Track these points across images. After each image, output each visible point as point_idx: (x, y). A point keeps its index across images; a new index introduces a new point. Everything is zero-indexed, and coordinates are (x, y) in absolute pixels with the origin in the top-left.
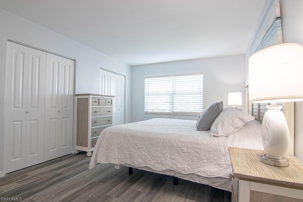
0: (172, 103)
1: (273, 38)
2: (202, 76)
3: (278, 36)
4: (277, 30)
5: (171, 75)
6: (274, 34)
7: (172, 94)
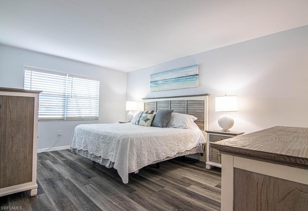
1: (192, 82)
2: (98, 83)
3: (197, 82)
4: (197, 80)
5: (68, 75)
6: (193, 80)
7: (66, 96)
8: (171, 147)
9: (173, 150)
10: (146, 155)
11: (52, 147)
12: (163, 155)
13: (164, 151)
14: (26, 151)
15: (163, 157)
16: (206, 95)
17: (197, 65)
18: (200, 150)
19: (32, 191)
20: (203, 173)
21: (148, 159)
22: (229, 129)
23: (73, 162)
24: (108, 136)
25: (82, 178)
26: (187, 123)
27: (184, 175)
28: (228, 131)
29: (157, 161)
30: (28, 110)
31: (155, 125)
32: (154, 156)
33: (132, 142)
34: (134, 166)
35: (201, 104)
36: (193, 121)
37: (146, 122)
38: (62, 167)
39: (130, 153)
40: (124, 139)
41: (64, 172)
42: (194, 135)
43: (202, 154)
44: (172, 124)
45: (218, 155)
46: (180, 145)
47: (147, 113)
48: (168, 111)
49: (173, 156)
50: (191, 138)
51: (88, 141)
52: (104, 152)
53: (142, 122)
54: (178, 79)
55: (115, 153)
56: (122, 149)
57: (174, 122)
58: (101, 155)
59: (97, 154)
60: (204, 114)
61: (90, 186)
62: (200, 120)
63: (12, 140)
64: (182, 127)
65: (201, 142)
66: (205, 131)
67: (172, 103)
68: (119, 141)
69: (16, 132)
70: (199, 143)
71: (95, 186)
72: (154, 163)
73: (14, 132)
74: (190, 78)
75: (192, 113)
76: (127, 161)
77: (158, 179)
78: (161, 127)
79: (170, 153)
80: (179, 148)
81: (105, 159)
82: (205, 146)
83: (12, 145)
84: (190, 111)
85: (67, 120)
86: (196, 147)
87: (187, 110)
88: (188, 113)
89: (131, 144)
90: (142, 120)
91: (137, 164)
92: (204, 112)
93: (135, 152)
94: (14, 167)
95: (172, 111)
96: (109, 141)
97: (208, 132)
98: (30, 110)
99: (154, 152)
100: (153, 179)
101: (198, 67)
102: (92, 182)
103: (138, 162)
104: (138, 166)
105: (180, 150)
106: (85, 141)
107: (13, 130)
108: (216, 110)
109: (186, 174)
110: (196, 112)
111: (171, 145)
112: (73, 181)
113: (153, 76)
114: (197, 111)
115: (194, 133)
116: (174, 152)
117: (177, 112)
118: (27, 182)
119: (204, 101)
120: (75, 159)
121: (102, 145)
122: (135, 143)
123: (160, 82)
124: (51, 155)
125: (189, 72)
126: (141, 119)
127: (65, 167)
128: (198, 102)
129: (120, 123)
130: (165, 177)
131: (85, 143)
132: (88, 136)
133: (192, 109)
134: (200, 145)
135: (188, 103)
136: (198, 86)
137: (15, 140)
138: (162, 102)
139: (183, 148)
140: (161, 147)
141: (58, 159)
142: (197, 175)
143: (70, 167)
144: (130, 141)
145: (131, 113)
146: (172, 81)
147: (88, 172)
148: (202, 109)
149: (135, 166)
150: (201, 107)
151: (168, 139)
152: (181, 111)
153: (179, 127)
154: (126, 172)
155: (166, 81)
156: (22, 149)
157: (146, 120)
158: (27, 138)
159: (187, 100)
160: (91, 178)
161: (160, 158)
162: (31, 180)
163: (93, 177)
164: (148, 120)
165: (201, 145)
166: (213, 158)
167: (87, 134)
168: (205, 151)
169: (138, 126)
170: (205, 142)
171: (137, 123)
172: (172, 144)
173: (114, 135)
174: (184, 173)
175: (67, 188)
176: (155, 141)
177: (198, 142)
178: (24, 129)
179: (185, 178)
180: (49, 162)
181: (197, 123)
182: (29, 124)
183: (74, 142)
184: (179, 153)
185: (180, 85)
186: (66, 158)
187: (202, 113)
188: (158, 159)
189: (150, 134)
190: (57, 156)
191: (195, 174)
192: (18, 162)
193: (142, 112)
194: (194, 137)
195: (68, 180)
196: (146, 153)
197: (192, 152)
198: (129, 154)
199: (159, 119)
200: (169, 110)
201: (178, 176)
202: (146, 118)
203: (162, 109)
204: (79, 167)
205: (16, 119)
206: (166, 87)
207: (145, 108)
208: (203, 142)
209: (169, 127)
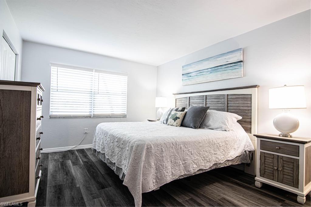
0: (92, 104)
1: (234, 71)
2: (126, 78)
3: (241, 71)
4: (241, 68)
5: (94, 70)
6: (236, 69)
7: (93, 93)
8: (205, 156)
9: (208, 160)
10: (169, 167)
11: (79, 145)
12: (193, 167)
13: (195, 161)
14: (22, 156)
15: (194, 169)
16: (255, 86)
17: (241, 49)
18: (246, 160)
19: (29, 203)
20: (251, 193)
21: (172, 173)
22: (291, 134)
23: (94, 163)
24: (122, 139)
25: (94, 188)
26: (228, 123)
27: (224, 194)
28: (289, 136)
29: (185, 175)
30: (24, 106)
31: (186, 125)
32: (181, 168)
33: (149, 149)
34: (151, 182)
35: (247, 98)
36: (236, 120)
37: (175, 121)
38: (80, 170)
39: (146, 165)
40: (138, 146)
41: (80, 176)
42: (237, 140)
43: (248, 165)
44: (208, 124)
45: (274, 169)
46: (218, 152)
47: (176, 110)
48: (202, 108)
49: (208, 168)
50: (232, 143)
51: (105, 142)
52: (118, 159)
53: (171, 121)
54: (216, 68)
55: (127, 162)
56: (136, 158)
57: (211, 122)
58: (116, 162)
59: (112, 159)
60: (251, 112)
61: (99, 200)
62: (246, 119)
63: (4, 143)
64: (221, 128)
65: (247, 148)
66: (254, 135)
67: (208, 98)
68: (132, 147)
69: (8, 133)
70: (244, 151)
71: (104, 202)
72: (180, 178)
73: (6, 132)
74: (231, 66)
75: (235, 111)
76: (140, 176)
77: (187, 198)
78: (193, 127)
79: (203, 164)
80: (217, 158)
81: (119, 167)
82: (253, 153)
83: (4, 148)
84: (232, 108)
85: (94, 118)
86: (240, 156)
87: (228, 106)
88: (229, 111)
89: (148, 152)
90: (170, 119)
91: (155, 179)
92: (251, 110)
93: (153, 164)
94: (7, 175)
95: (208, 108)
96: (123, 145)
97: (258, 136)
98: (26, 107)
99: (181, 163)
100: (179, 198)
101: (242, 51)
102: (104, 195)
103: (157, 177)
104: (157, 182)
105: (217, 160)
106: (103, 143)
107: (4, 131)
108: (270, 107)
109: (226, 193)
110: (240, 109)
111: (205, 153)
112: (83, 191)
113: (185, 68)
114: (242, 108)
115: (238, 137)
116: (210, 162)
117: (214, 109)
118: (23, 193)
119: (251, 95)
120: (97, 160)
121: (117, 150)
122: (153, 151)
123: (194, 74)
124: (75, 155)
125: (230, 58)
126: (170, 117)
127: (83, 170)
128: (243, 96)
129: (149, 121)
130: (197, 196)
131: (102, 144)
132: (105, 137)
133: (234, 105)
134: (246, 153)
135: (229, 97)
136: (242, 76)
137: (8, 143)
138: (195, 97)
139: (222, 157)
140: (191, 156)
141: (80, 160)
142: (243, 196)
143: (88, 171)
144: (146, 148)
145: (160, 110)
146: (207, 72)
147: (104, 179)
148: (249, 105)
149: (153, 182)
150: (246, 102)
151: (200, 145)
152: (220, 108)
153: (217, 129)
154: (138, 192)
155: (200, 72)
156: (16, 153)
157: (176, 119)
158: (22, 141)
159: (228, 95)
160: (105, 188)
161: (189, 171)
162: (27, 191)
163: (107, 187)
164: (178, 119)
165: (248, 152)
166: (266, 173)
167: (104, 135)
168: (253, 161)
169: (166, 126)
170: (254, 148)
171: (165, 122)
172: (206, 151)
173: (129, 139)
174: (223, 192)
175: (72, 202)
176: (183, 148)
177: (243, 148)
178: (19, 129)
179: (225, 199)
180: (70, 162)
181: (242, 123)
182: (25, 123)
183: (94, 142)
184: (217, 164)
185: (218, 75)
186: (88, 159)
187: (249, 110)
188: (187, 172)
189: (175, 138)
190: (81, 155)
191: (239, 193)
192: (11, 168)
193: (171, 109)
194: (238, 142)
195: (78, 190)
196: (169, 165)
197: (235, 162)
198: (144, 167)
199: (191, 117)
200: (205, 106)
201: (215, 196)
202: (175, 117)
203: (196, 105)
204: (97, 171)
205: (9, 117)
206: (201, 79)
207: (176, 105)
208: (250, 149)
209: (203, 128)
